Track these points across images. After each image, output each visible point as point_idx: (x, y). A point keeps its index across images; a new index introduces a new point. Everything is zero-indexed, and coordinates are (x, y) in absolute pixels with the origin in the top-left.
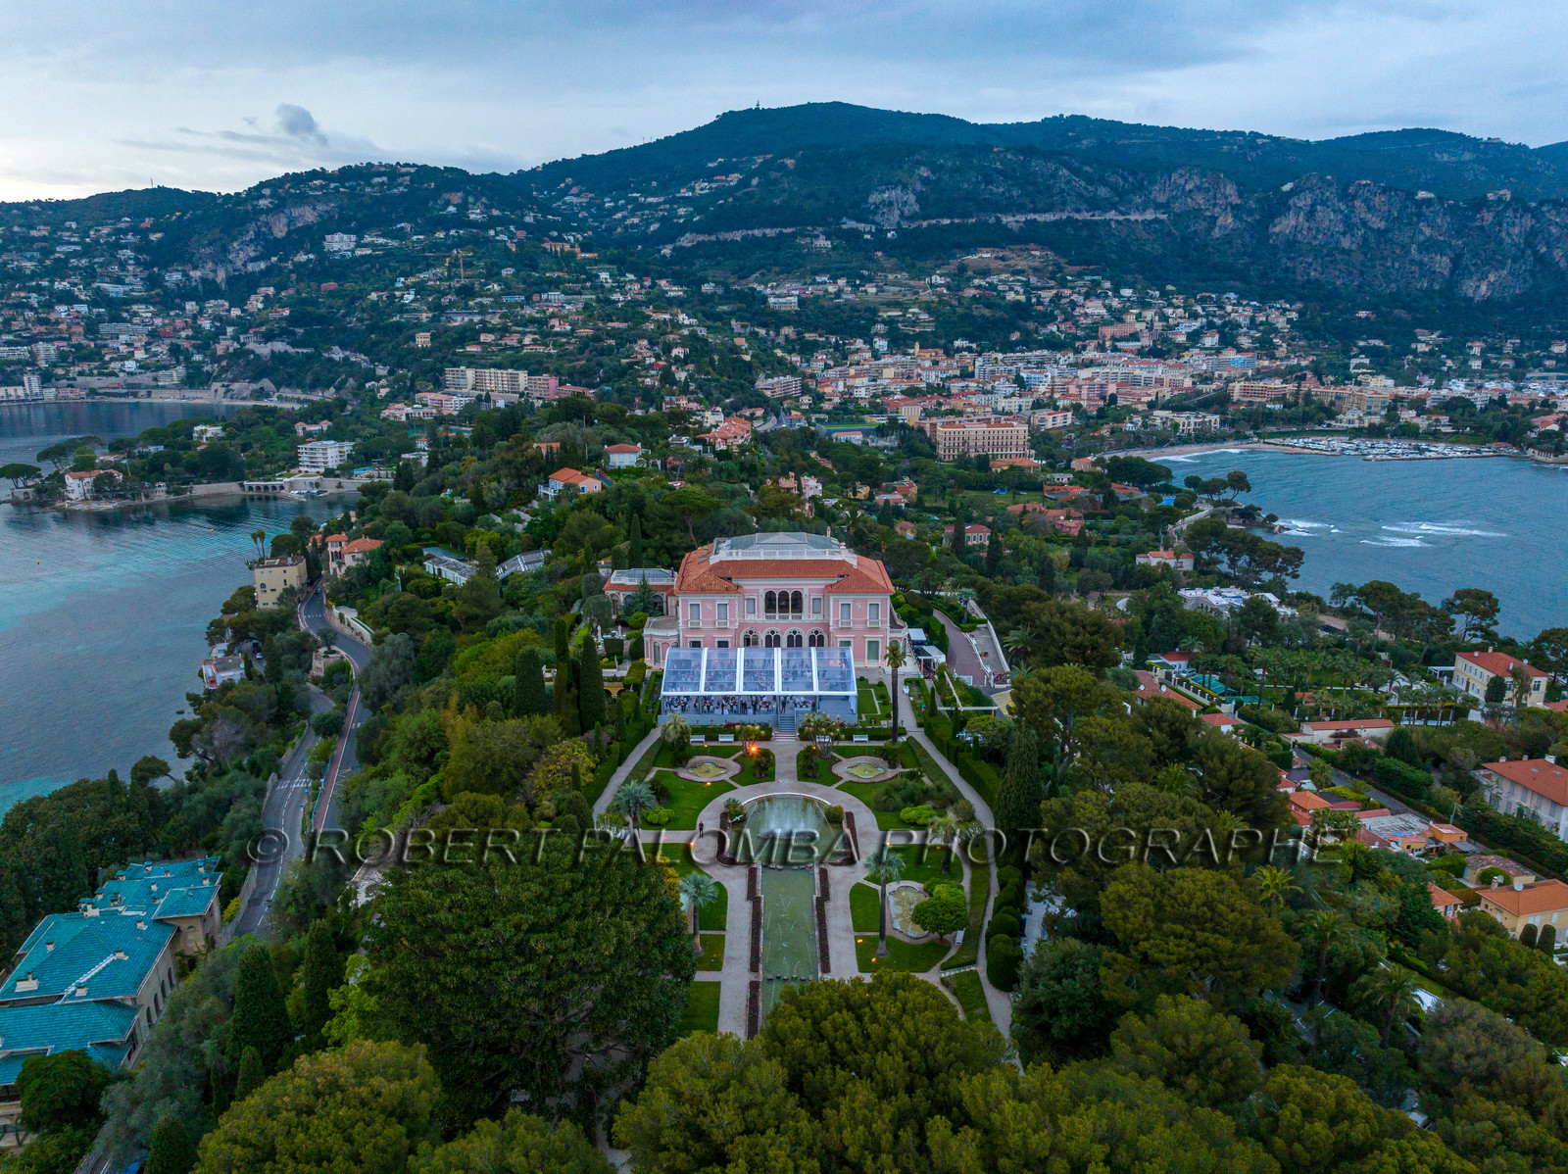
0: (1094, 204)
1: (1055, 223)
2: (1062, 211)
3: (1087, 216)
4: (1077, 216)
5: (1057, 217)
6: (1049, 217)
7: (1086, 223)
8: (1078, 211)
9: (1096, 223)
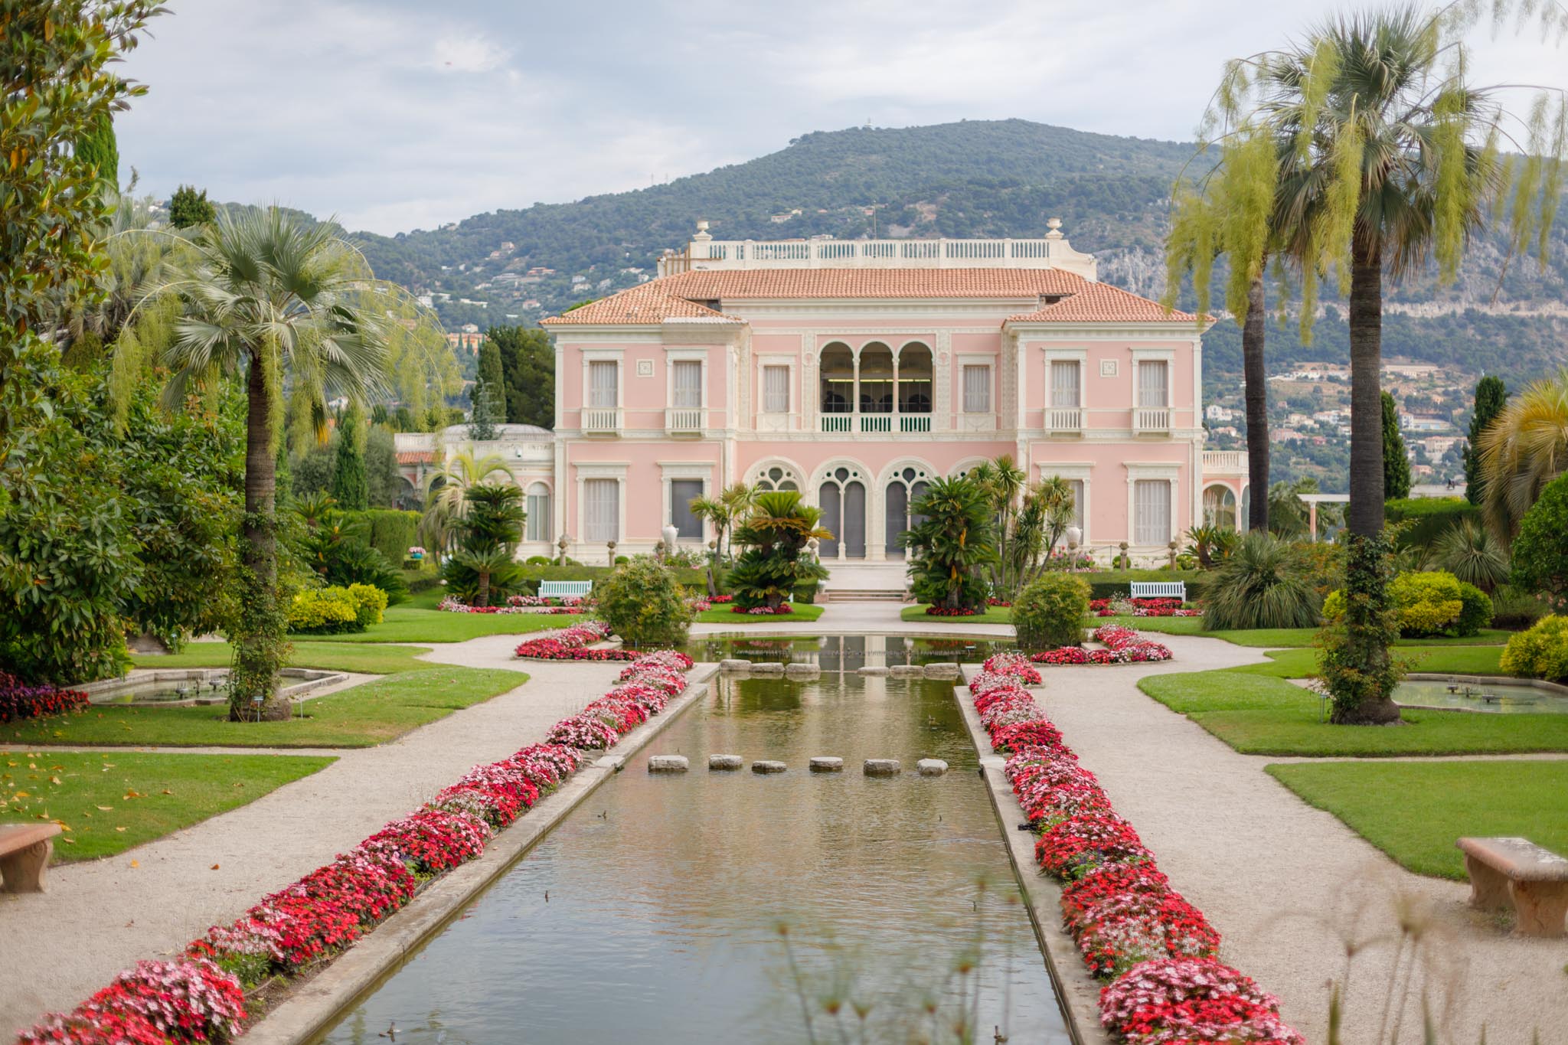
0: (1515, 290)
1: (1443, 322)
2: (1455, 299)
3: (1503, 309)
4: (1485, 309)
5: (1447, 309)
6: (1431, 310)
7: (1503, 323)
8: (1485, 300)
9: (1523, 322)
